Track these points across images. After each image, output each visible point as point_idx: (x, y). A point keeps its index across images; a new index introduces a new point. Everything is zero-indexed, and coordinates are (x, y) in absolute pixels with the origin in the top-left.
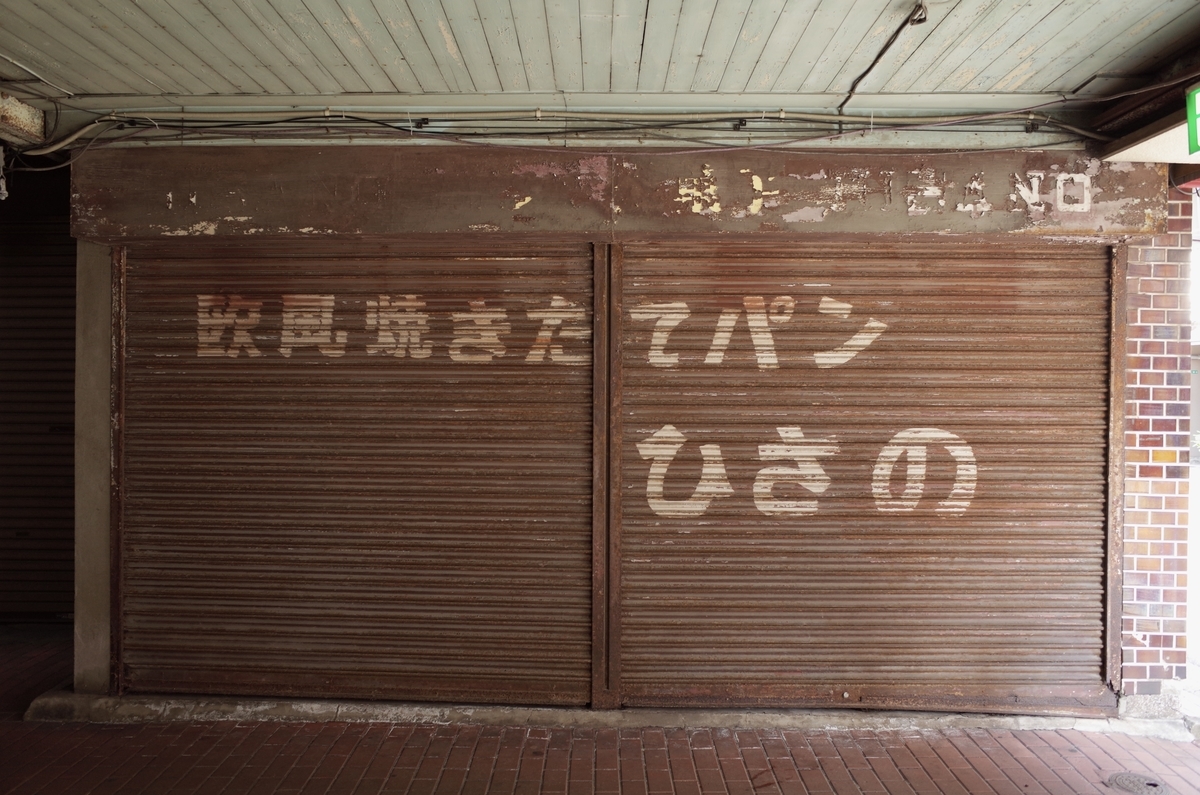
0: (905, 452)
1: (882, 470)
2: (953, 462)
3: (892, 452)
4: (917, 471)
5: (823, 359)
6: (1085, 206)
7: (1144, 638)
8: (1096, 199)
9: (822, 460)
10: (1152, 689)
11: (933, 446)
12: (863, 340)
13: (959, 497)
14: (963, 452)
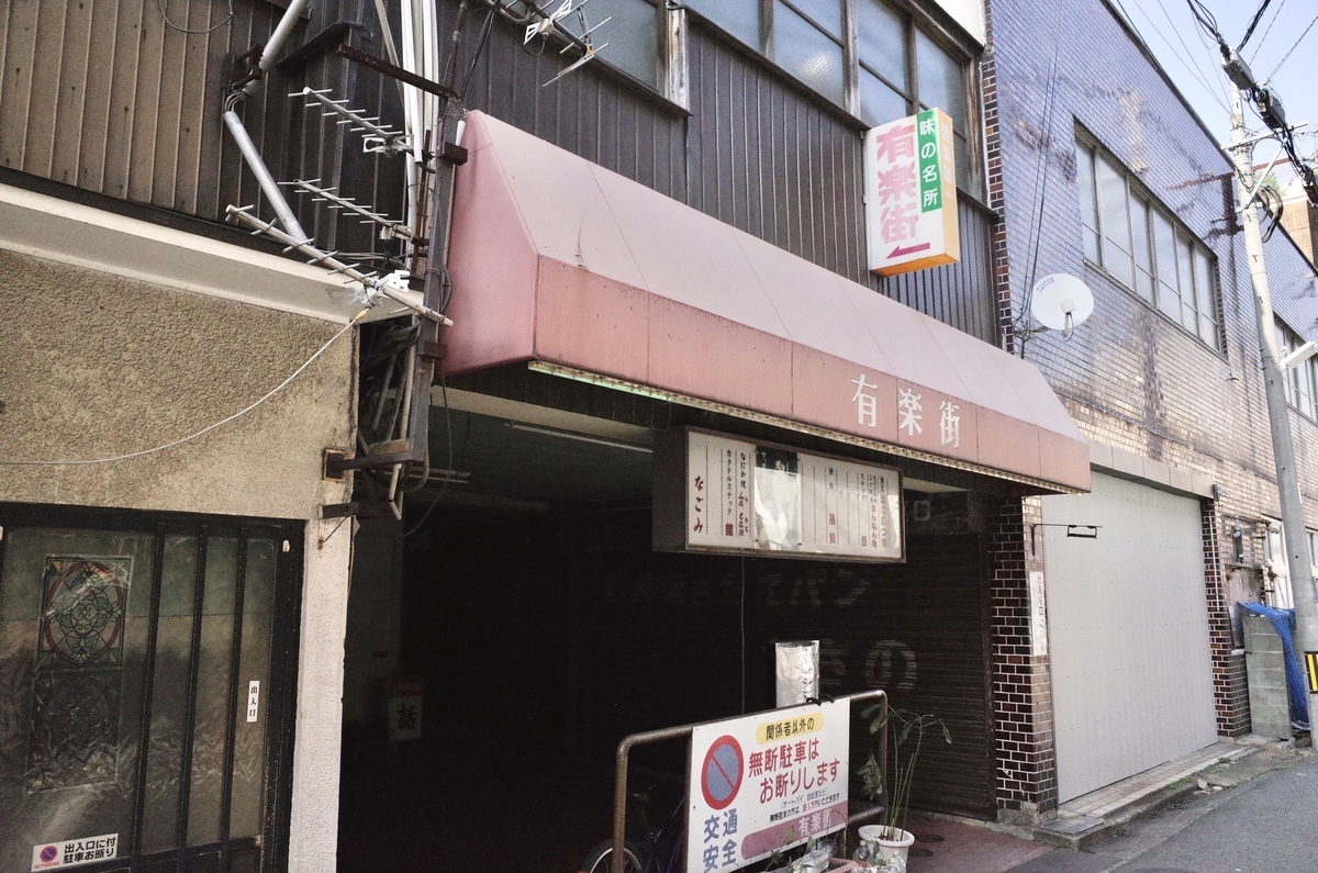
0: (881, 654)
1: (870, 664)
2: (905, 661)
3: (875, 654)
4: (887, 664)
5: (841, 602)
6: (928, 517)
7: (1010, 773)
8: (932, 514)
9: (841, 657)
10: (1015, 806)
11: (895, 650)
12: (859, 592)
13: (907, 680)
14: (909, 655)
